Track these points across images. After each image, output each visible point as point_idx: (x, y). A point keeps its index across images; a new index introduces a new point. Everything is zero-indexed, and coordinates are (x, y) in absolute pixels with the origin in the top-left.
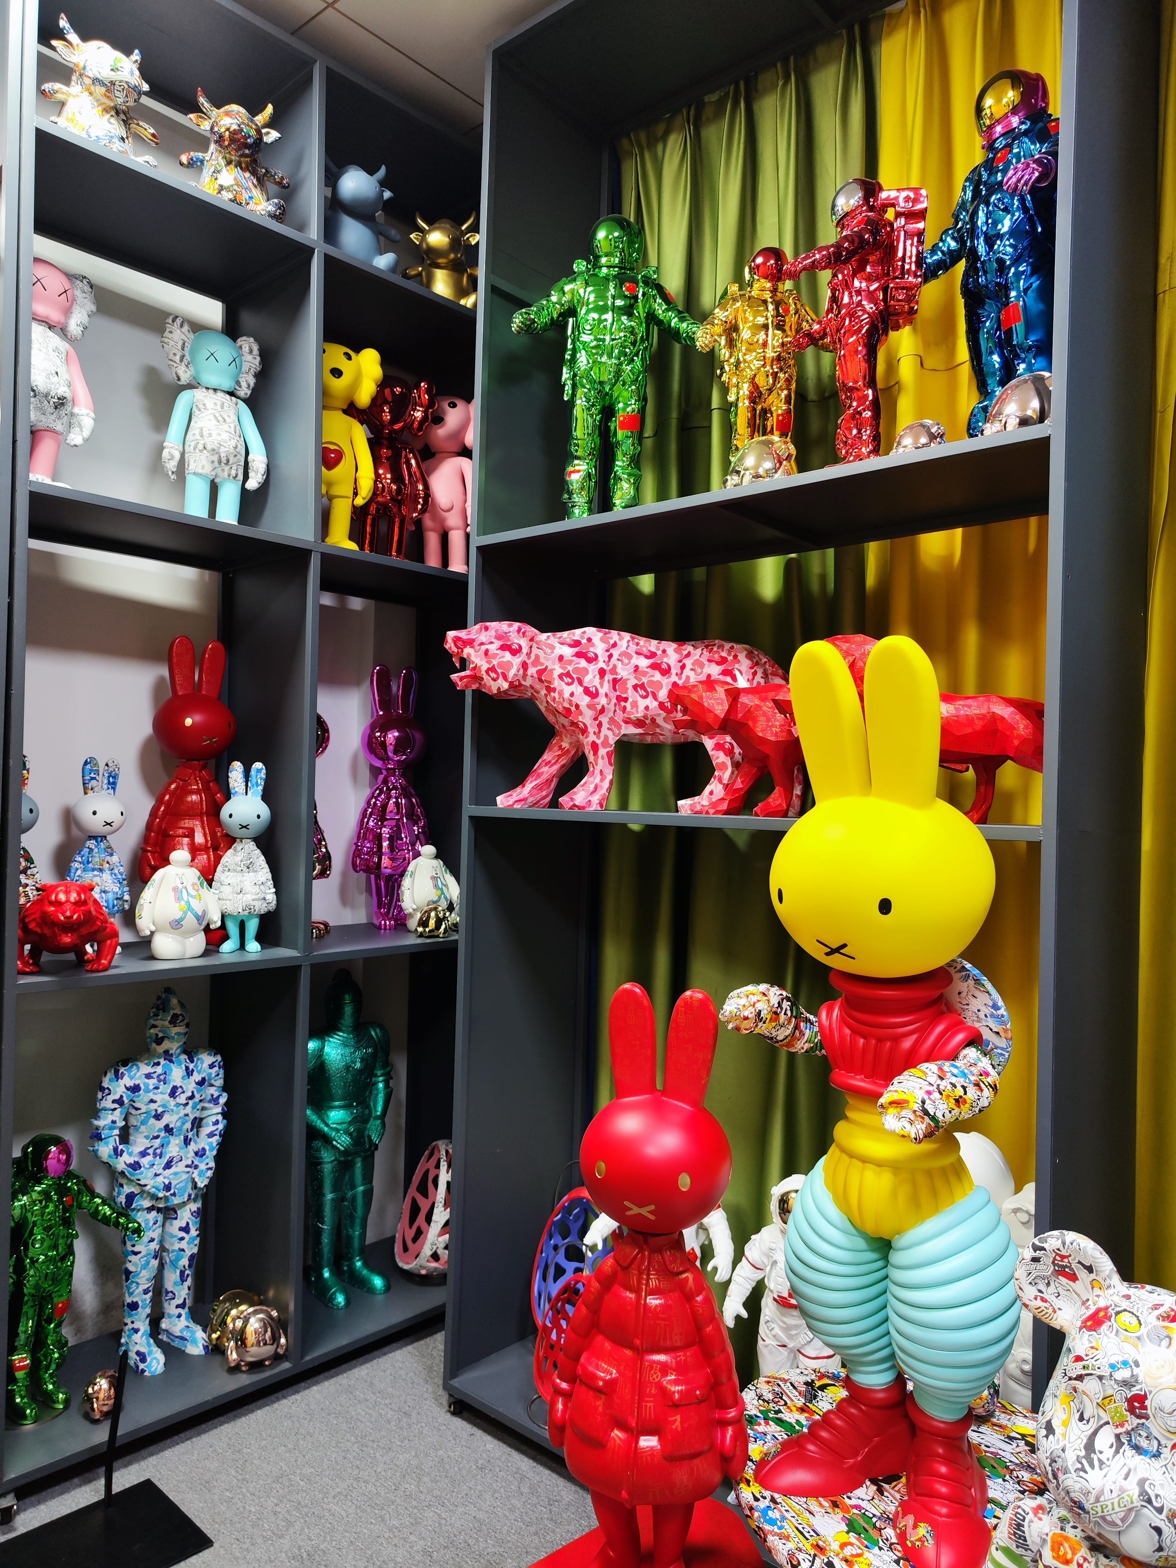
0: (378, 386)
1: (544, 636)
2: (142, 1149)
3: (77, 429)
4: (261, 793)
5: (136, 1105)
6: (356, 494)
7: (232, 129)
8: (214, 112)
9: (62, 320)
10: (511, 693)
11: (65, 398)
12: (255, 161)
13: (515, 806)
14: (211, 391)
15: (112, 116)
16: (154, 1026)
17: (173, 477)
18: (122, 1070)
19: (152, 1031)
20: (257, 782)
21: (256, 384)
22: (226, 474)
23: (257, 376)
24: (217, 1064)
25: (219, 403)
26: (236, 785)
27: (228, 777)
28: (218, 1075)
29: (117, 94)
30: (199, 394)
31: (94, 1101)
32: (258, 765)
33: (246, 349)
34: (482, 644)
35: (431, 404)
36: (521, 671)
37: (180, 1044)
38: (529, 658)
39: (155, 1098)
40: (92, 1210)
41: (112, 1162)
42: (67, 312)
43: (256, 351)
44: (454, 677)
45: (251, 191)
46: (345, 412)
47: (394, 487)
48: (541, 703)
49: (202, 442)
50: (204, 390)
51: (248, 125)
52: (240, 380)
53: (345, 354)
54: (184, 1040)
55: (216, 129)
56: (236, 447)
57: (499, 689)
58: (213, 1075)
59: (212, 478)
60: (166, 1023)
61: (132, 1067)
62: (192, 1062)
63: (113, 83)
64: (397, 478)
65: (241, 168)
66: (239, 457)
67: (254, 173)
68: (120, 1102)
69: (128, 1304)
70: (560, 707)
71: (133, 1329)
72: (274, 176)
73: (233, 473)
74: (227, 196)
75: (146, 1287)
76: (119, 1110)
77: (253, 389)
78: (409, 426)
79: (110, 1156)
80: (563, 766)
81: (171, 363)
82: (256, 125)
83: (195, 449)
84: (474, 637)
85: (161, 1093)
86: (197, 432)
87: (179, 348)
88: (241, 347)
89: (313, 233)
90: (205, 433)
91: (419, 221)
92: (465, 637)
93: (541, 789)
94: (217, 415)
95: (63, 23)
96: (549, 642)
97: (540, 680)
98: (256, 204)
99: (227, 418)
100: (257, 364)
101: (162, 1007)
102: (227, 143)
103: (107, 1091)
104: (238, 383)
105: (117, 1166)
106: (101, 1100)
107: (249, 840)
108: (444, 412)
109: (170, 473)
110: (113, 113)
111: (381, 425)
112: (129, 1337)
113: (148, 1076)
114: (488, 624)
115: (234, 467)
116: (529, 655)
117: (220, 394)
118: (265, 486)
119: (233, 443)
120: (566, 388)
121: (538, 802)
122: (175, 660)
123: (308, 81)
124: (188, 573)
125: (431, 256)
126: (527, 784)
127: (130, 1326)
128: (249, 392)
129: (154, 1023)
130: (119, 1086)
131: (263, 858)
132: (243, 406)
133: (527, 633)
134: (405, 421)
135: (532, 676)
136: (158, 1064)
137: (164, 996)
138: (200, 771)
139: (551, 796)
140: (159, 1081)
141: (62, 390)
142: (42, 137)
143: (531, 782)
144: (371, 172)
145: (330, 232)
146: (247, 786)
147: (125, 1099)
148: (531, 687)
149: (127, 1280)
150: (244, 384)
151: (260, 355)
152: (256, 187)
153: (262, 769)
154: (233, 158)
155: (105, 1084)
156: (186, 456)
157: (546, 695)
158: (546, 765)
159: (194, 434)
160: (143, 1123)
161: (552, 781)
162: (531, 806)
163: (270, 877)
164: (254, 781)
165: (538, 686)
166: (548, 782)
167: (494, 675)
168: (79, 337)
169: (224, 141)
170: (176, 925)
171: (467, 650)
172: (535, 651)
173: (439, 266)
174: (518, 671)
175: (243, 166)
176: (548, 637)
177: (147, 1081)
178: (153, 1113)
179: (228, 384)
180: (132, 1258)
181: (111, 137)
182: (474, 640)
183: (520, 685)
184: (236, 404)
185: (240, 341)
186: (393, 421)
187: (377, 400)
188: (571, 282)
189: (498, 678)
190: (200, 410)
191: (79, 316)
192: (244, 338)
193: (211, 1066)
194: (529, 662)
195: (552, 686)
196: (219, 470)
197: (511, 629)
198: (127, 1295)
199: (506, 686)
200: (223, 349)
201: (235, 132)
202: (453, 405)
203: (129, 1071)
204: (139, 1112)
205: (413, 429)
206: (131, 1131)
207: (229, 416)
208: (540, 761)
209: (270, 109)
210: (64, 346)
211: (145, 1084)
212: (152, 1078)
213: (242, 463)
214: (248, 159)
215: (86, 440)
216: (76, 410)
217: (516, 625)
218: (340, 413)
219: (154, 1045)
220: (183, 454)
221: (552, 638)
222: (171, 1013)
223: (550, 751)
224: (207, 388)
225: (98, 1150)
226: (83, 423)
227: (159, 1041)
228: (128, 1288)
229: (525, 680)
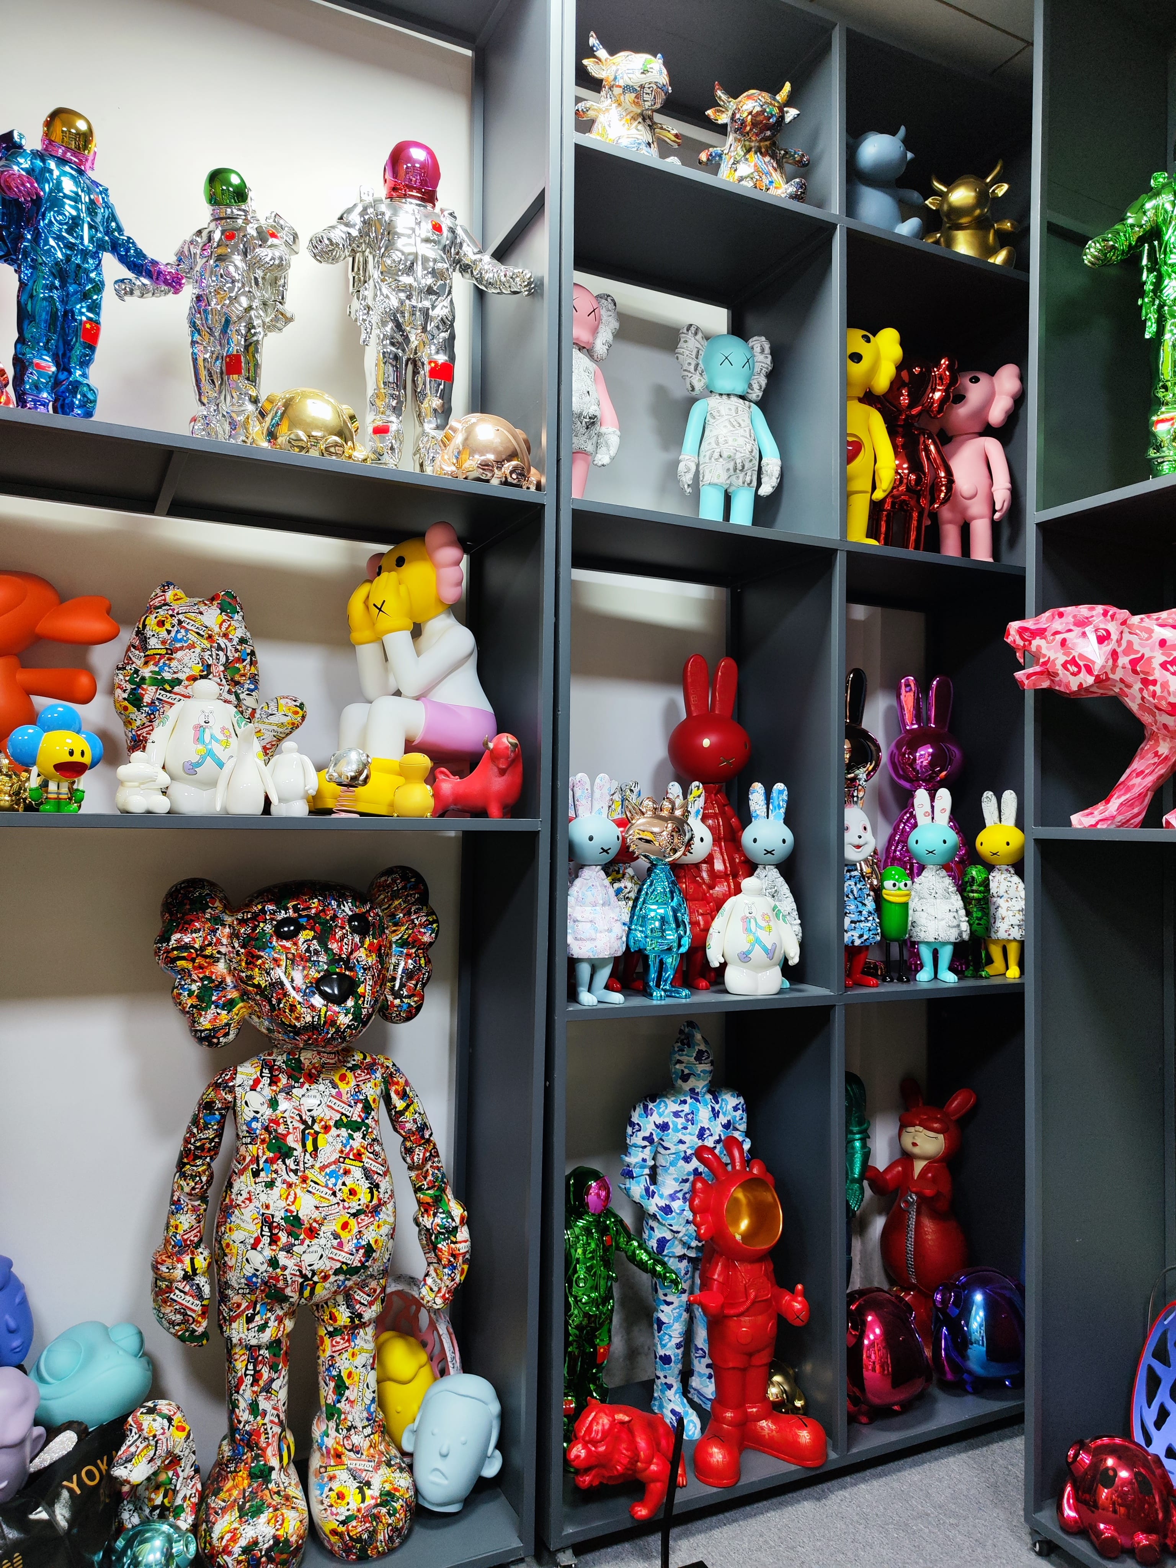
0: (897, 368)
1: (1136, 619)
2: (672, 1192)
3: (604, 449)
4: (783, 816)
5: (665, 1144)
6: (874, 488)
7: (754, 112)
8: (732, 104)
9: (591, 341)
10: (1094, 689)
11: (596, 416)
12: (774, 144)
13: (1099, 826)
14: (724, 397)
15: (639, 123)
16: (680, 1062)
17: (689, 490)
18: (651, 1105)
19: (678, 1066)
20: (779, 805)
21: (767, 385)
22: (741, 481)
23: (769, 376)
24: (740, 1106)
25: (733, 408)
26: (757, 807)
27: (748, 799)
28: (742, 1119)
29: (646, 97)
30: (713, 402)
31: (624, 1136)
32: (779, 786)
33: (757, 349)
34: (1057, 633)
35: (954, 380)
36: (1110, 662)
37: (706, 1082)
38: (1120, 645)
39: (684, 1138)
40: (630, 1253)
41: (644, 1203)
42: (595, 331)
43: (767, 350)
44: (1019, 675)
45: (771, 175)
46: (861, 400)
47: (913, 477)
48: (1133, 699)
49: (718, 450)
50: (718, 397)
51: (771, 104)
52: (753, 382)
53: (863, 336)
54: (709, 1079)
55: (738, 116)
56: (752, 452)
57: (1081, 685)
58: (738, 1119)
59: (726, 487)
60: (692, 1059)
61: (660, 1103)
62: (717, 1102)
63: (642, 87)
64: (916, 466)
65: (761, 153)
66: (754, 462)
67: (773, 156)
68: (649, 1139)
69: (661, 1356)
70: (1164, 703)
71: (666, 1384)
72: (793, 156)
73: (748, 479)
74: (749, 184)
75: (678, 1341)
76: (648, 1148)
77: (764, 391)
78: (927, 410)
79: (641, 1197)
80: (1162, 776)
81: (686, 373)
82: (778, 102)
83: (710, 459)
84: (1045, 626)
85: (690, 1134)
86: (713, 440)
87: (694, 356)
88: (752, 348)
89: (835, 208)
90: (721, 440)
91: (936, 184)
92: (1033, 627)
93: (1132, 805)
94: (732, 420)
95: (593, 41)
96: (1143, 624)
97: (1135, 672)
98: (776, 188)
99: (741, 422)
100: (769, 363)
101: (687, 1041)
102: (748, 128)
103: (637, 1126)
104: (750, 386)
105: (649, 1208)
106: (631, 1136)
107: (772, 867)
108: (966, 390)
109: (686, 486)
110: (640, 120)
111: (898, 410)
112: (662, 1391)
113: (676, 1114)
114: (1062, 609)
115: (749, 473)
116: (1119, 642)
117: (734, 399)
118: (779, 490)
119: (749, 447)
120: (1148, 324)
121: (1128, 821)
122: (689, 680)
123: (827, 48)
124: (695, 591)
125: (952, 217)
126: (1113, 800)
127: (663, 1380)
128: (761, 394)
129: (679, 1058)
130: (649, 1123)
131: (786, 886)
132: (756, 409)
133: (1117, 616)
134: (923, 405)
135: (1124, 668)
136: (685, 1102)
137: (687, 1030)
138: (716, 795)
139: (1144, 814)
140: (687, 1120)
141: (593, 410)
142: (581, 152)
143: (1119, 797)
144: (893, 133)
145: (851, 205)
146: (768, 808)
147: (654, 1136)
148: (1122, 680)
149: (659, 1330)
150: (756, 386)
151: (771, 354)
152: (776, 170)
153: (784, 790)
154: (753, 144)
155: (635, 1118)
156: (701, 467)
157: (1141, 690)
158: (1138, 775)
159: (710, 443)
160: (673, 1164)
161: (1146, 795)
162: (1119, 827)
163: (795, 907)
164: (776, 803)
165: (1130, 678)
166: (1141, 796)
167: (1074, 669)
168: (604, 356)
169: (746, 126)
170: (745, 957)
171: (1037, 642)
172: (1127, 637)
173: (960, 227)
174: (1107, 662)
175: (763, 150)
176: (1142, 619)
177: (675, 1119)
178: (682, 1155)
179: (740, 388)
180: (664, 1307)
181: (639, 144)
182: (1045, 630)
183: (1108, 679)
184: (749, 407)
185: (752, 342)
186: (911, 406)
187: (896, 384)
188: (1150, 198)
189: (1079, 672)
190: (714, 418)
191: (605, 334)
192: (756, 338)
193: (736, 1109)
194: (1119, 650)
195: (1151, 678)
196: (734, 478)
197: (1094, 613)
198: (659, 1346)
199: (1090, 680)
200: (735, 349)
201: (755, 116)
202: (976, 380)
203: (658, 1107)
204: (668, 1152)
205: (932, 411)
206: (659, 1171)
207: (744, 421)
208: (1128, 771)
209: (787, 87)
210: (592, 366)
211: (673, 1122)
212: (680, 1116)
213: (756, 468)
214: (768, 143)
215: (613, 459)
216: (603, 430)
217: (1100, 609)
218: (857, 401)
219: (680, 1082)
220: (698, 466)
221: (1146, 620)
222: (697, 1048)
223: (1142, 758)
224: (721, 395)
225: (630, 1189)
226: (609, 442)
227: (685, 1078)
228: (661, 1340)
229: (1113, 672)
